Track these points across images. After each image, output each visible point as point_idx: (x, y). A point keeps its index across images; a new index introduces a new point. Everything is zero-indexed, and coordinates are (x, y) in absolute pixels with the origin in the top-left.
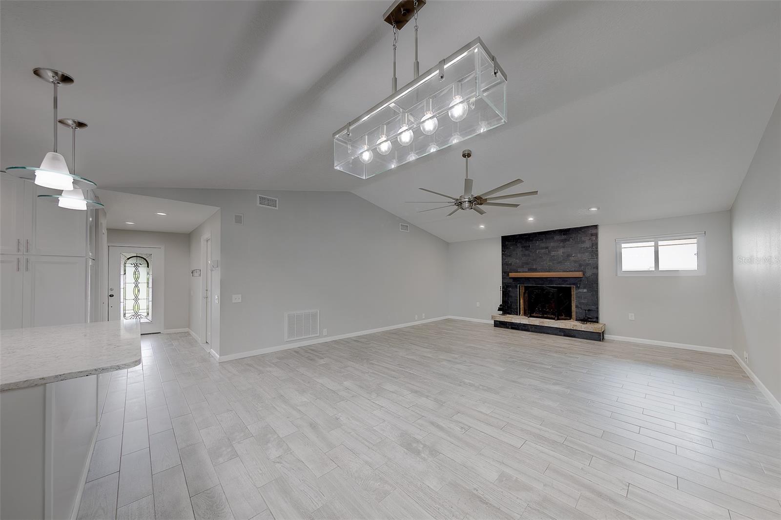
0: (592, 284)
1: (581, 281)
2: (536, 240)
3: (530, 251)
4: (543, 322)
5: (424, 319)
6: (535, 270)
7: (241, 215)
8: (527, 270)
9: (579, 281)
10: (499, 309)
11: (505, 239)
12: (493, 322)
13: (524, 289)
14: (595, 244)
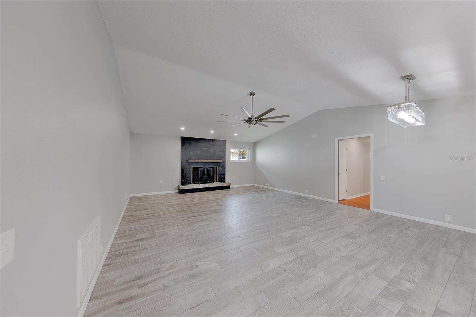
0: (223, 166)
1: (220, 164)
8: (196, 159)
14: (225, 149)
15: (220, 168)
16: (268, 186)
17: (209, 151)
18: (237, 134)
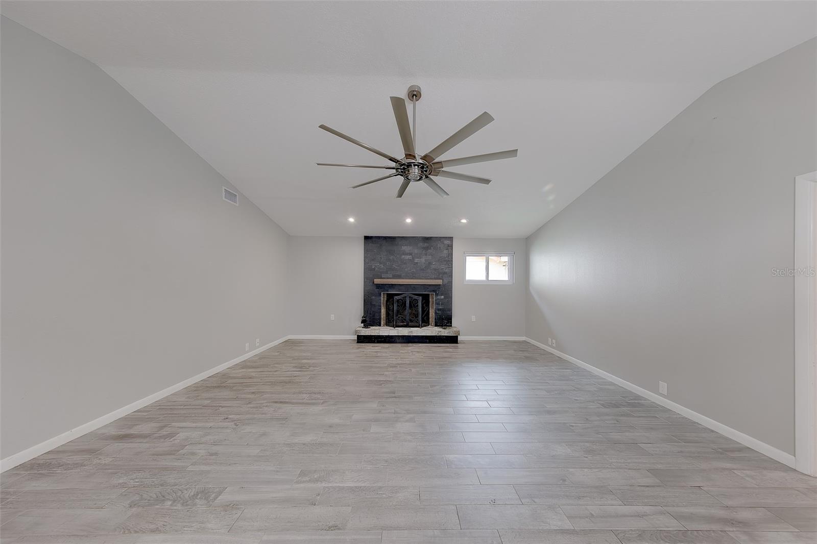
1: (440, 288)
2: (401, 245)
3: (395, 256)
4: (412, 332)
6: (399, 277)
8: (391, 277)
10: (362, 321)
11: (367, 239)
12: (356, 337)
13: (386, 296)
14: (451, 255)
15: (439, 297)
16: (553, 348)
17: (416, 261)
18: (466, 219)
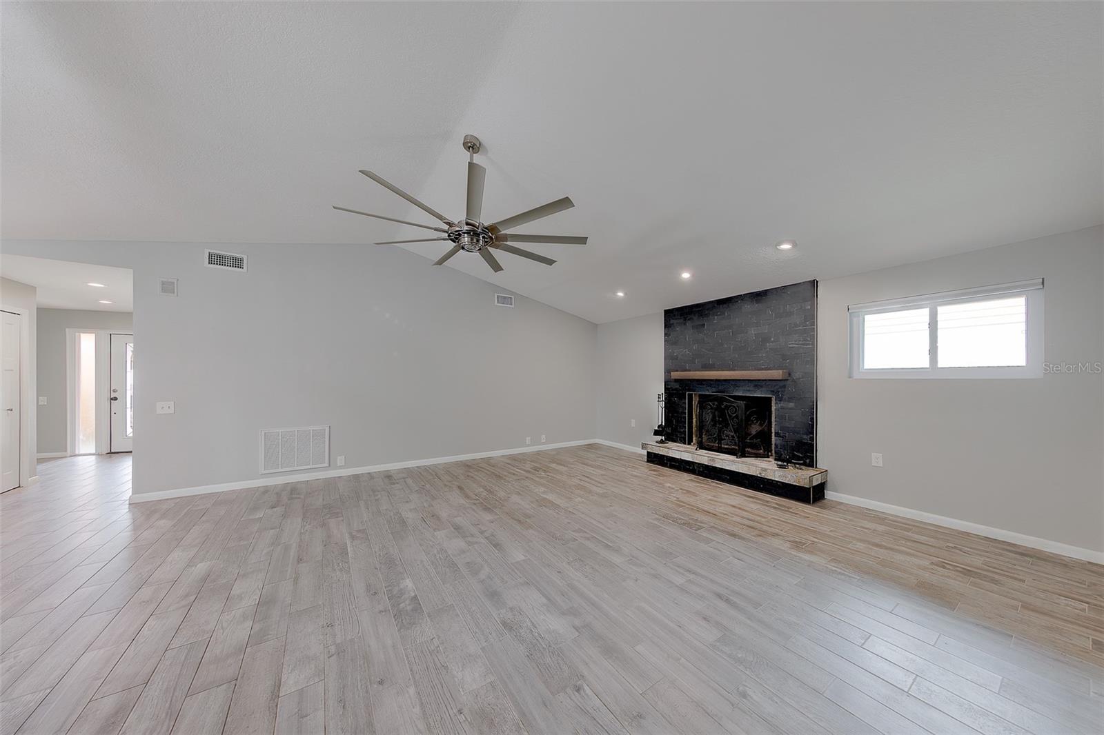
1: (784, 386)
2: (714, 315)
3: (705, 334)
5: (544, 443)
7: (173, 281)
8: (700, 367)
9: (781, 387)
10: (656, 433)
11: (669, 314)
12: (645, 455)
13: (697, 399)
14: (809, 318)
15: (783, 404)
17: (738, 339)
